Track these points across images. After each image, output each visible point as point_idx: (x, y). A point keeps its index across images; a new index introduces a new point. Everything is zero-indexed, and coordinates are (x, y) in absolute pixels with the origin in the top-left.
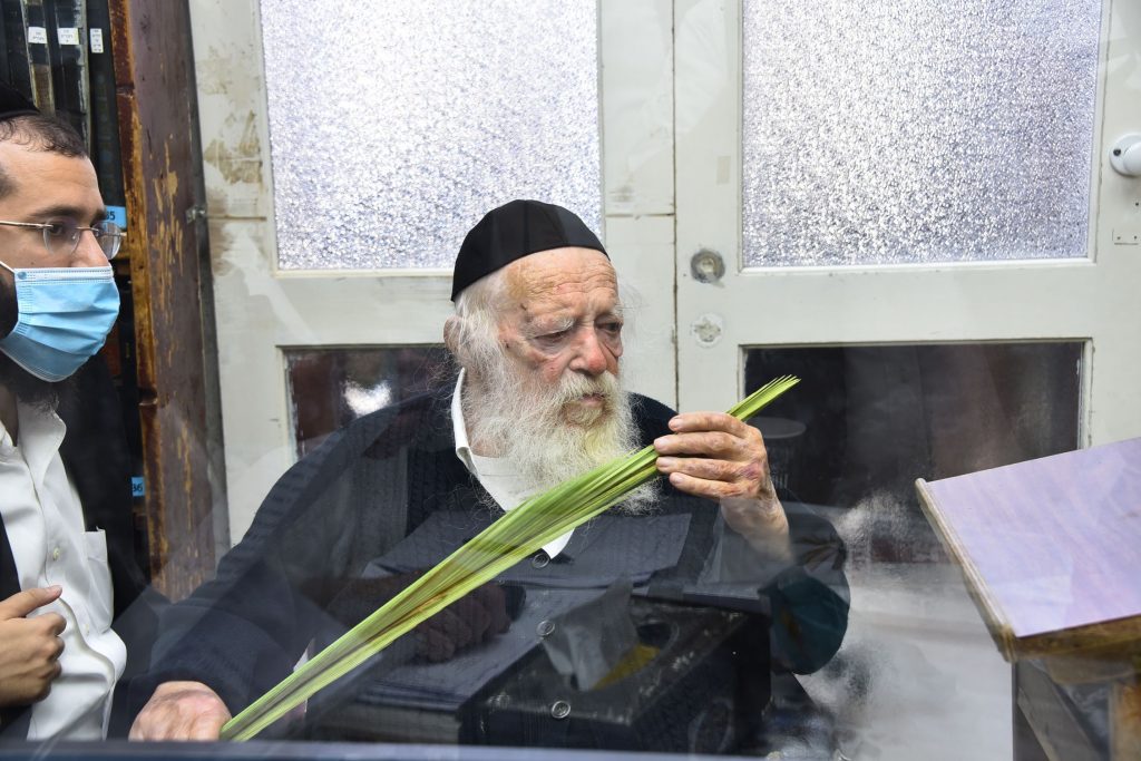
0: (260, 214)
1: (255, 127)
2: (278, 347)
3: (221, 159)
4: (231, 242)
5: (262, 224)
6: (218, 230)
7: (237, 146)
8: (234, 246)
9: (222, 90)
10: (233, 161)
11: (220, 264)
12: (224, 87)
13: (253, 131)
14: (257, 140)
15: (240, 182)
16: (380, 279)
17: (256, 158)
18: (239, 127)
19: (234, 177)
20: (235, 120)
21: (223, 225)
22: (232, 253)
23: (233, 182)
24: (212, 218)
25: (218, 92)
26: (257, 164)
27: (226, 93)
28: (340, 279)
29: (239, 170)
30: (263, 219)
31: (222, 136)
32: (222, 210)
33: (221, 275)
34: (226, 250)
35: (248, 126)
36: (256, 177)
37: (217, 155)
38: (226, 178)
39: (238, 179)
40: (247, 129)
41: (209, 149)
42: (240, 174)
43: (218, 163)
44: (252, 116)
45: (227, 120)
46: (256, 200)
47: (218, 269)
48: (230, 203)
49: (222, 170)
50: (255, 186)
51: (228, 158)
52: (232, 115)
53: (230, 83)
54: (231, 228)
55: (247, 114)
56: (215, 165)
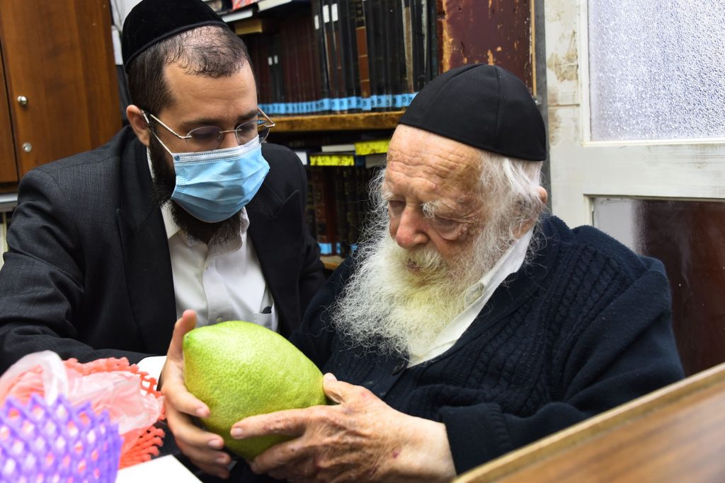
0: (577, 103)
1: (575, 41)
2: (585, 195)
3: (556, 65)
4: (560, 122)
5: (577, 109)
6: (553, 114)
7: (565, 56)
8: (562, 125)
9: (558, 18)
10: (562, 66)
11: (553, 137)
12: (559, 15)
13: (574, 44)
14: (576, 50)
15: (566, 80)
16: (649, 147)
17: (575, 63)
18: (567, 42)
19: (562, 77)
20: (564, 37)
21: (555, 110)
22: (560, 130)
23: (562, 81)
24: (550, 106)
25: (556, 20)
26: (576, 67)
27: (560, 20)
28: (622, 147)
29: (566, 72)
30: (578, 105)
31: (557, 50)
32: (555, 101)
33: (554, 145)
34: (557, 128)
35: (572, 40)
36: (575, 76)
37: (554, 63)
38: (558, 78)
39: (564, 79)
40: (570, 44)
41: (550, 59)
42: (566, 75)
43: (554, 67)
44: (574, 33)
45: (560, 38)
46: (574, 92)
47: (552, 141)
48: (560, 96)
49: (556, 73)
50: (574, 82)
51: (560, 65)
52: (563, 35)
53: (563, 12)
54: (560, 112)
55: (571, 33)
56: (552, 70)
